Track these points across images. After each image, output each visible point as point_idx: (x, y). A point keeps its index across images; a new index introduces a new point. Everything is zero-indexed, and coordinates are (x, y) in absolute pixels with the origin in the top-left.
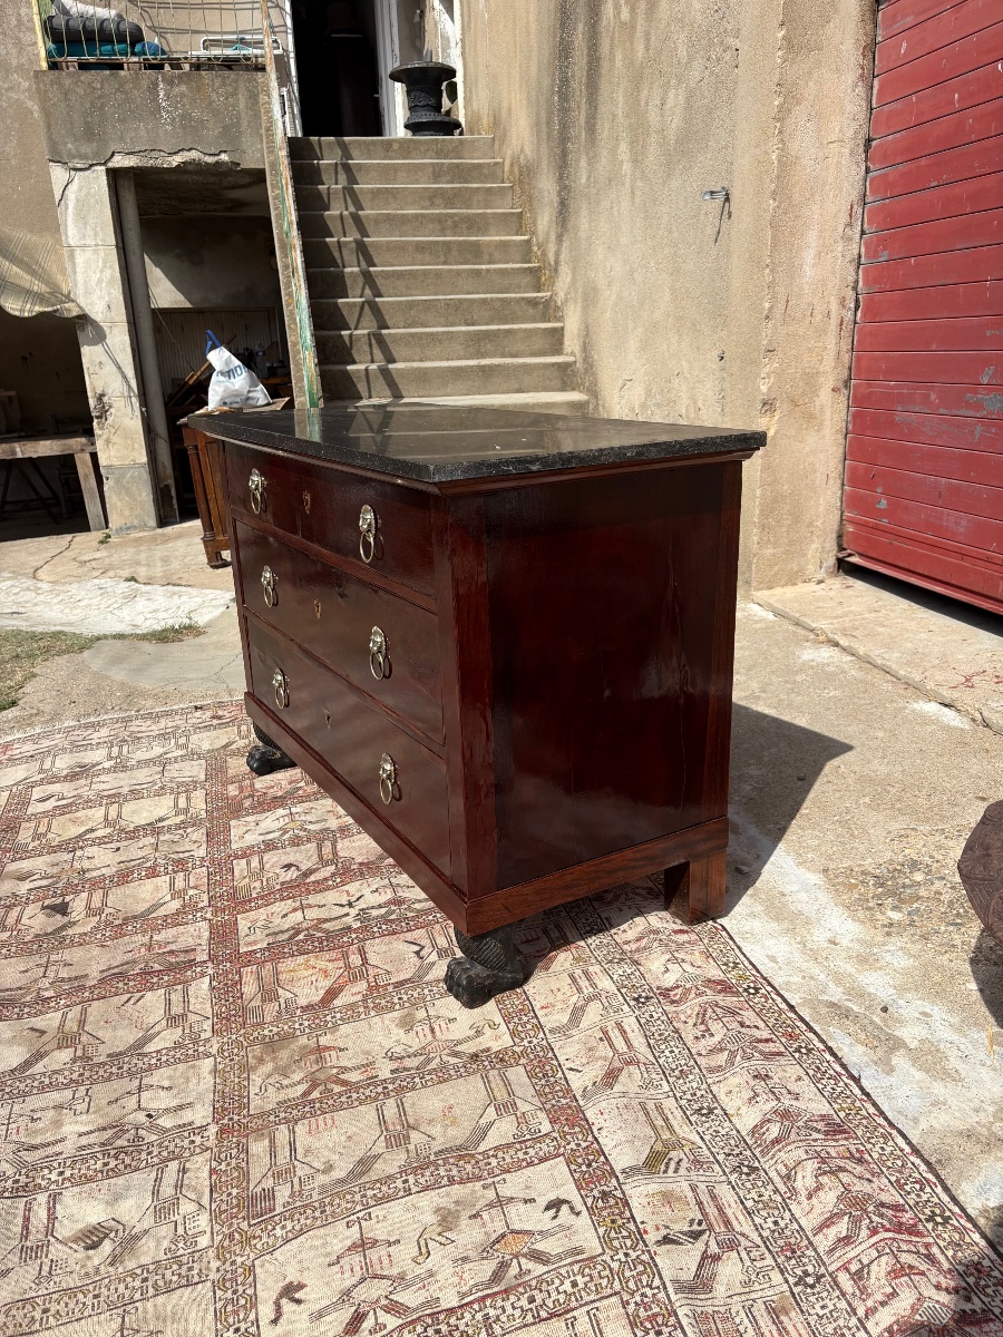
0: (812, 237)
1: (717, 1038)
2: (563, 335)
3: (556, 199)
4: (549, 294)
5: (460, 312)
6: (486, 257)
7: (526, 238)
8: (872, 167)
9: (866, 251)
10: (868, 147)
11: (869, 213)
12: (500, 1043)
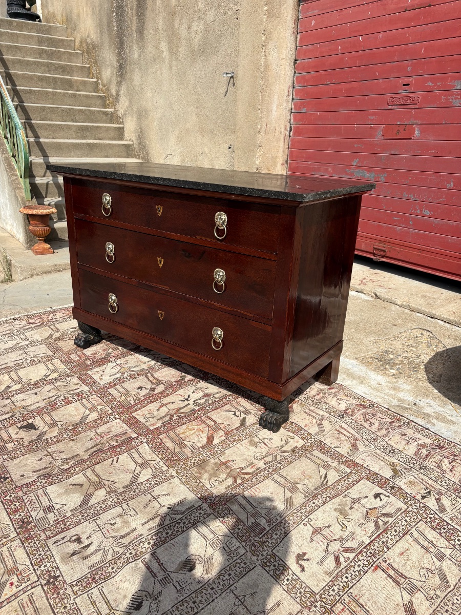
0: (276, 98)
1: (377, 425)
2: (124, 131)
3: (116, 64)
4: (113, 110)
5: (69, 114)
6: (75, 88)
7: (95, 80)
8: (297, 72)
9: (294, 107)
10: (295, 63)
11: (296, 90)
12: (300, 443)
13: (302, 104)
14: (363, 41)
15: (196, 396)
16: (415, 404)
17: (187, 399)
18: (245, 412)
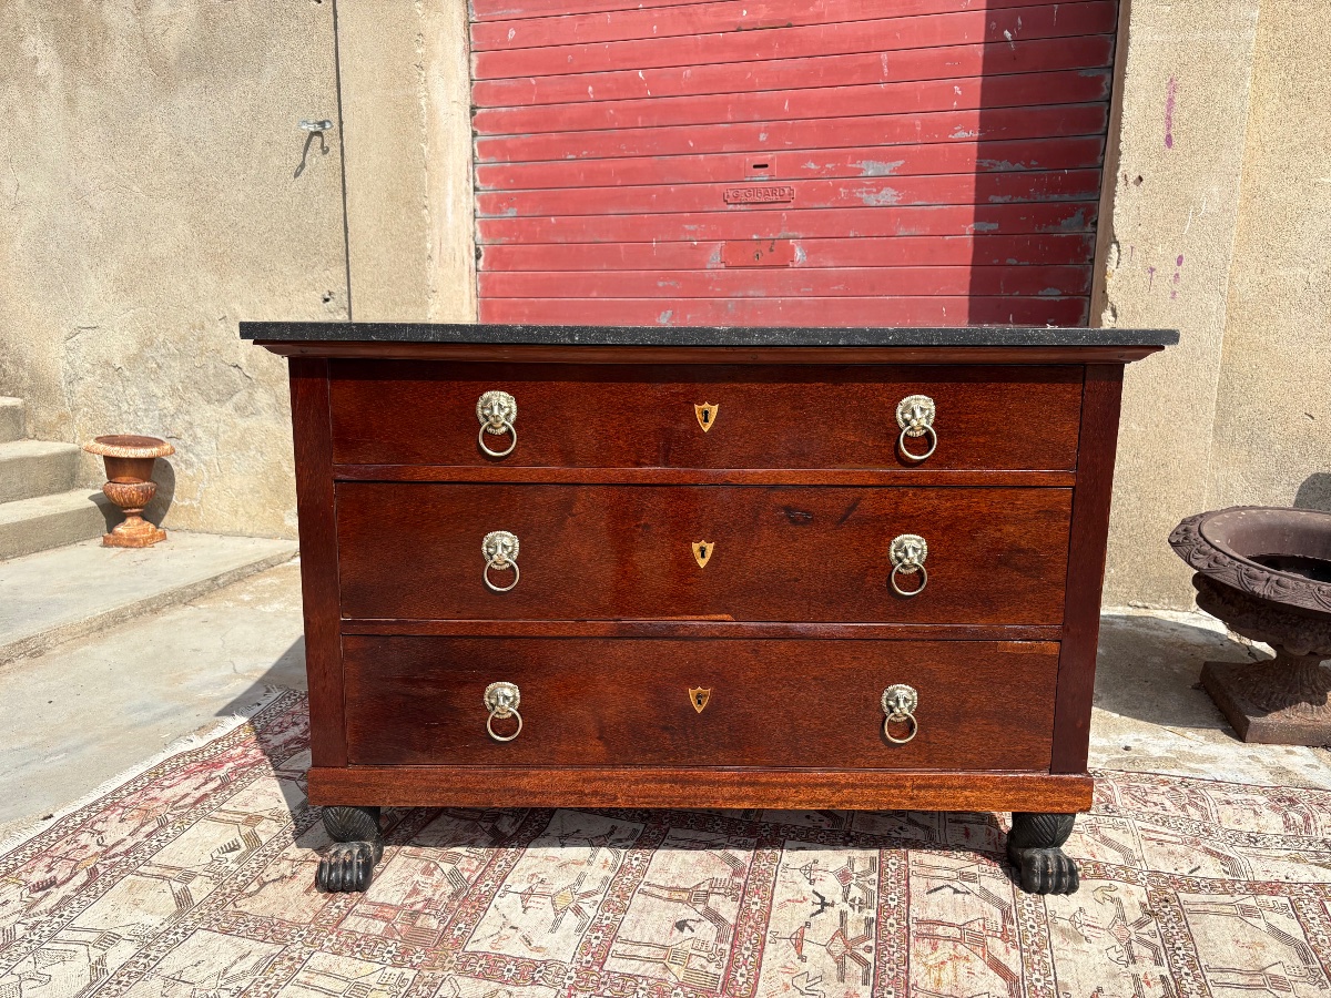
0: (450, 185)
8: (479, 132)
9: (482, 206)
10: (473, 114)
11: (482, 172)
12: (1138, 894)
13: (503, 199)
14: (648, 80)
15: (830, 887)
16: (1127, 748)
17: (824, 904)
18: (964, 877)
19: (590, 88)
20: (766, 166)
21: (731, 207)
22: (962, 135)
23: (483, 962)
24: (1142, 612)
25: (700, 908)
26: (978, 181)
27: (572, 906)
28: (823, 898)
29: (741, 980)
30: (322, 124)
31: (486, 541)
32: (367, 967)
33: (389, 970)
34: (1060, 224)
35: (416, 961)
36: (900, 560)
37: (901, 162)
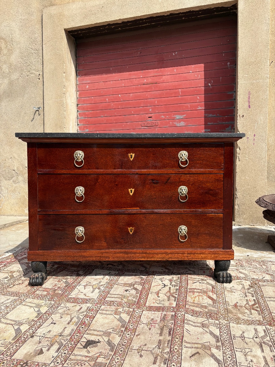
0: (71, 123)
8: (79, 111)
9: (80, 129)
10: (77, 106)
11: (79, 120)
12: (248, 283)
13: (84, 127)
14: (121, 97)
15: (167, 282)
16: (248, 256)
17: (165, 286)
18: (202, 280)
19: (107, 99)
20: (152, 117)
21: (143, 128)
22: (200, 108)
23: (73, 299)
24: (253, 227)
25: (132, 287)
26: (205, 119)
27: (98, 287)
28: (164, 284)
29: (142, 302)
30: (39, 108)
31: (76, 189)
32: (42, 301)
33: (47, 302)
34: (225, 129)
35: (55, 300)
36: (181, 192)
37: (185, 115)
